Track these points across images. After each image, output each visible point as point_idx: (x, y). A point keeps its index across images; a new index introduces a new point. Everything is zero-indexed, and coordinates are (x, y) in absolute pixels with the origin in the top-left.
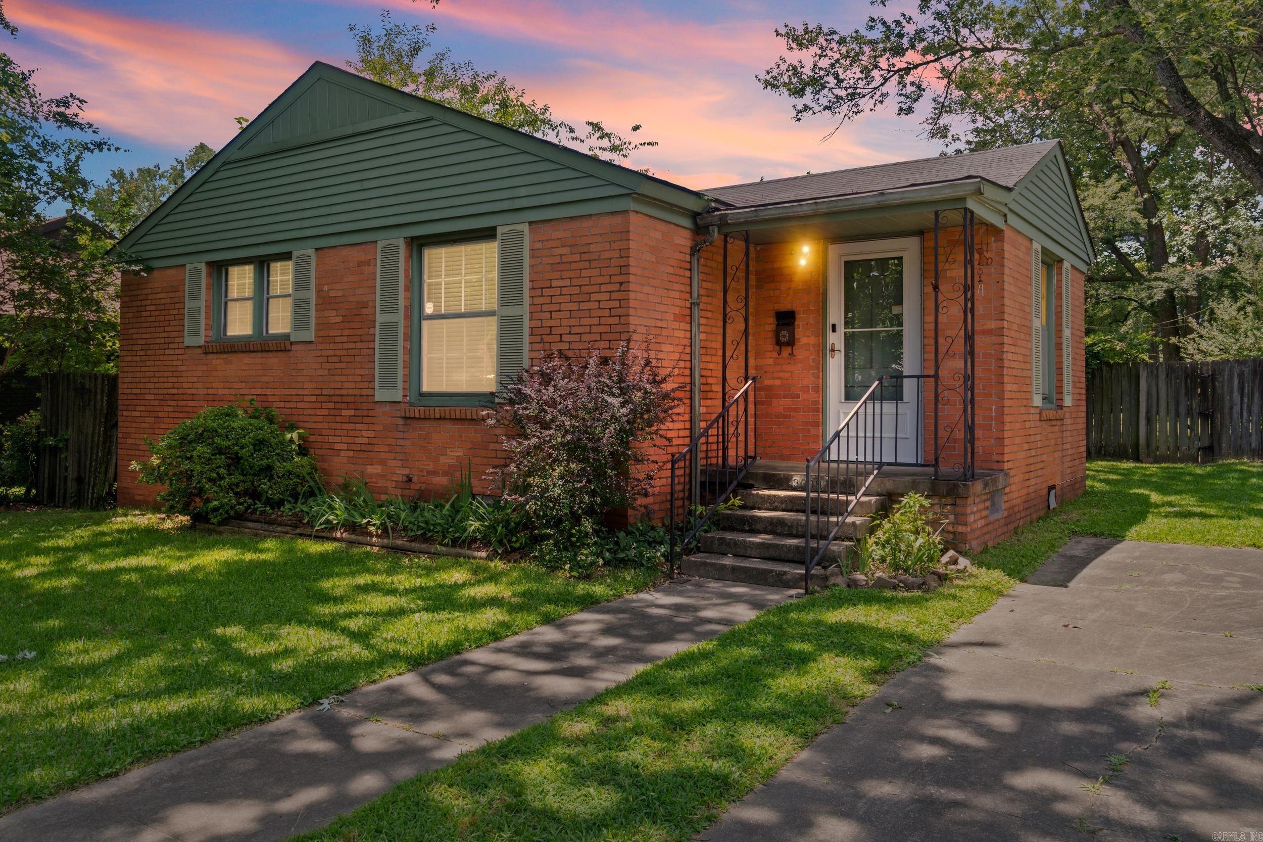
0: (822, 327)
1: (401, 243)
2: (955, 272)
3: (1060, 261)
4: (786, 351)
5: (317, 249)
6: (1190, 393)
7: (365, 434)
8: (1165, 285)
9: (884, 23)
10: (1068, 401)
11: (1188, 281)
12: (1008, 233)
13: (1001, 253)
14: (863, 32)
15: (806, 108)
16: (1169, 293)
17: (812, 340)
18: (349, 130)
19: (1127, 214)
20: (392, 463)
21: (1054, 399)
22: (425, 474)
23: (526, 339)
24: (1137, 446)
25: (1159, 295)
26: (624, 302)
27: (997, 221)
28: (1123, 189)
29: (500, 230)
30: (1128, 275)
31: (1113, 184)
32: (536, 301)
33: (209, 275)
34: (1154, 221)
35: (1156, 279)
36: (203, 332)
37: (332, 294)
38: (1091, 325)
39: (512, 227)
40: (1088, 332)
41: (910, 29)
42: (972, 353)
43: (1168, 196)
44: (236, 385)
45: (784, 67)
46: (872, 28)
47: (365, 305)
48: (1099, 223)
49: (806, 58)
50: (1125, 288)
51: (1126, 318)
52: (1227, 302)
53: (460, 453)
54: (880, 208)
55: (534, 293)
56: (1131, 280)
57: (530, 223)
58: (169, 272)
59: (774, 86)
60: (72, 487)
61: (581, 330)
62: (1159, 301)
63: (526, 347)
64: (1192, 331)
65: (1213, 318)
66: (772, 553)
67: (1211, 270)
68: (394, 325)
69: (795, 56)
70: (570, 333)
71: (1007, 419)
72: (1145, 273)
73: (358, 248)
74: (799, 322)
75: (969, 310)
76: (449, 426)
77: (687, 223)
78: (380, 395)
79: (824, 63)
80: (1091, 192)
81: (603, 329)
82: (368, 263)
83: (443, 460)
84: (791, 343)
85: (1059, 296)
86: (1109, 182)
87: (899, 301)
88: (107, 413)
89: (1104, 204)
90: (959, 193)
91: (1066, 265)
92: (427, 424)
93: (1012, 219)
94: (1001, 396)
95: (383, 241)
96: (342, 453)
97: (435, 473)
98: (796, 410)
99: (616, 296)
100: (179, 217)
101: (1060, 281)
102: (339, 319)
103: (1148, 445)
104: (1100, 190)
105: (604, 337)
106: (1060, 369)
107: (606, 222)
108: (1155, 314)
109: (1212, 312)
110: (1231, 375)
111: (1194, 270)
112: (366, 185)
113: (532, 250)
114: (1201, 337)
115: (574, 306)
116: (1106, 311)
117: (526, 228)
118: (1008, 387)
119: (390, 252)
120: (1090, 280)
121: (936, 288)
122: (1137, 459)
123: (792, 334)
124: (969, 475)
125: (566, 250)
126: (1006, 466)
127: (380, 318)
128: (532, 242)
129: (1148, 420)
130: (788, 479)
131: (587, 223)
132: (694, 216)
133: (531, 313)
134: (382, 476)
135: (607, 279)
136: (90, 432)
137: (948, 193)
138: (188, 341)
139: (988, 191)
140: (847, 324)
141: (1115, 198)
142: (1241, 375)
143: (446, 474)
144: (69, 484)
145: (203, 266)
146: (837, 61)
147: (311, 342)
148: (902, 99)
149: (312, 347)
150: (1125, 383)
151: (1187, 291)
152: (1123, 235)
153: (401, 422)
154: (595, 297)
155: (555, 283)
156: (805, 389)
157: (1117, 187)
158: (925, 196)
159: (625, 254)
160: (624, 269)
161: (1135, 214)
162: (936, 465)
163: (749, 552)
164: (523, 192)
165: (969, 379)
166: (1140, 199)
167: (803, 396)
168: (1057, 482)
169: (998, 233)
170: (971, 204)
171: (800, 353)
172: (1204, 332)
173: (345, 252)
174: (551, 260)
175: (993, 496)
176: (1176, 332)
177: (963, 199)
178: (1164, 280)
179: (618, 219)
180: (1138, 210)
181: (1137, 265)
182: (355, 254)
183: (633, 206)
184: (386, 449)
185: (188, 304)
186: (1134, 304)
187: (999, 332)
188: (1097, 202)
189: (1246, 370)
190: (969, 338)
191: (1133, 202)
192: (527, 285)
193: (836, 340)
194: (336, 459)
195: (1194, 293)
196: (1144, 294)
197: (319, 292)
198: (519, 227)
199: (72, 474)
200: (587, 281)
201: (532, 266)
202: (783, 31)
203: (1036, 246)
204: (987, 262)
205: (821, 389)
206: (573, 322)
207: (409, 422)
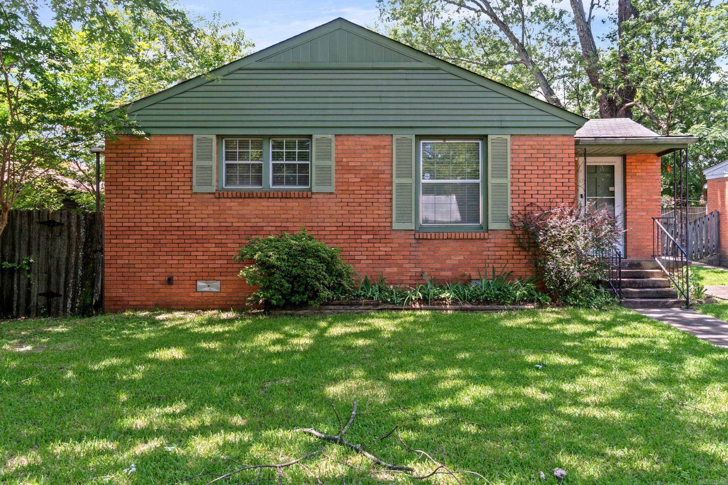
1: (414, 138)
5: (336, 135)
7: (383, 249)
18: (369, 65)
20: (407, 266)
22: (434, 270)
23: (509, 196)
26: (571, 180)
29: (490, 137)
32: (515, 176)
33: (217, 144)
36: (214, 183)
37: (351, 164)
39: (499, 136)
44: (253, 220)
47: (383, 172)
53: (461, 258)
55: (513, 172)
57: (512, 135)
58: (169, 139)
60: (37, 301)
61: (545, 192)
63: (509, 200)
66: (645, 295)
68: (407, 185)
70: (538, 194)
73: (374, 137)
76: (452, 242)
78: (396, 226)
81: (557, 192)
82: (385, 147)
83: (448, 262)
87: (613, 185)
88: (86, 241)
92: (437, 242)
95: (397, 135)
96: (362, 262)
97: (442, 270)
99: (566, 176)
100: (184, 100)
102: (358, 180)
105: (559, 196)
107: (561, 139)
112: (385, 100)
113: (512, 150)
115: (540, 180)
117: (509, 138)
119: (404, 142)
125: (535, 151)
127: (395, 181)
128: (512, 145)
131: (547, 139)
133: (512, 182)
134: (398, 274)
135: (561, 168)
136: (64, 257)
138: (197, 189)
143: (450, 270)
144: (34, 298)
145: (212, 138)
147: (331, 193)
149: (333, 196)
153: (414, 241)
154: (553, 176)
155: (527, 168)
159: (571, 156)
160: (571, 164)
163: (634, 296)
164: (508, 118)
173: (361, 139)
174: (525, 156)
179: (566, 139)
182: (372, 141)
184: (402, 257)
185: (197, 163)
187: (658, 200)
192: (509, 168)
193: (583, 201)
197: (339, 162)
198: (505, 137)
199: (37, 288)
200: (548, 168)
201: (512, 158)
206: (539, 188)
207: (420, 241)
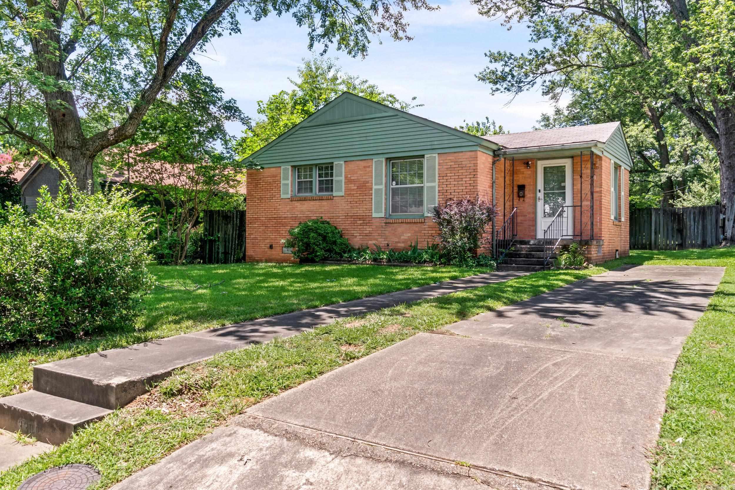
0: (535, 191)
1: (384, 160)
2: (587, 172)
3: (620, 166)
4: (522, 199)
5: (344, 162)
6: (673, 222)
7: (368, 229)
8: (667, 174)
9: (536, 52)
10: (623, 219)
11: (678, 173)
12: (604, 158)
13: (601, 164)
14: (526, 55)
15: (498, 89)
16: (669, 178)
17: (532, 195)
18: (360, 118)
19: (648, 139)
20: (380, 240)
21: (618, 218)
22: (395, 243)
23: (437, 194)
24: (650, 244)
25: (664, 180)
26: (475, 181)
27: (600, 154)
28: (647, 127)
29: (426, 156)
30: (650, 169)
31: (641, 124)
32: (440, 181)
33: (292, 170)
34: (662, 143)
35: (663, 172)
36: (290, 193)
37: (352, 178)
38: (631, 193)
39: (431, 155)
40: (630, 195)
41: (547, 55)
42: (593, 198)
43: (670, 130)
44: (306, 213)
45: (488, 71)
46: (530, 54)
47: (368, 182)
48: (635, 144)
49: (498, 66)
50: (648, 176)
51: (649, 190)
52: (696, 183)
53: (409, 235)
54: (562, 150)
55: (439, 178)
56: (651, 172)
57: (439, 154)
58: (272, 169)
59: (483, 80)
60: (221, 256)
61: (459, 191)
62: (664, 183)
63: (437, 197)
64: (679, 197)
65: (690, 191)
66: (529, 262)
67: (689, 167)
68: (380, 190)
69: (493, 66)
70: (454, 192)
71: (603, 222)
72: (658, 168)
73: (364, 161)
74: (527, 189)
75: (592, 184)
76: (404, 225)
77: (491, 153)
78: (374, 215)
79: (507, 69)
80: (630, 129)
81: (467, 190)
82: (369, 167)
83: (402, 237)
84: (524, 197)
85: (620, 180)
86: (639, 123)
87: (564, 181)
88: (240, 225)
89: (637, 134)
90: (589, 146)
91: (622, 168)
92: (396, 225)
93: (604, 152)
94: (601, 214)
95: (375, 159)
96: (358, 237)
97: (399, 242)
98: (525, 221)
99: (472, 179)
100: (277, 148)
101: (620, 174)
102: (356, 187)
103: (655, 244)
104: (635, 128)
105: (468, 193)
106: (620, 207)
107: (469, 154)
108: (662, 189)
109: (689, 188)
110: (690, 213)
111: (682, 167)
112: (368, 138)
113: (439, 163)
114: (684, 200)
115: (456, 183)
116: (638, 188)
117: (437, 155)
118: (603, 211)
119: (379, 163)
120: (631, 172)
121: (581, 177)
122: (650, 249)
123: (524, 193)
124: (592, 238)
125: (453, 163)
126: (603, 238)
127: (374, 187)
128: (439, 160)
129: (656, 233)
130: (529, 242)
131: (461, 154)
132: (494, 151)
133: (439, 185)
135: (469, 173)
136: (231, 233)
137: (586, 146)
138: (283, 196)
139: (599, 145)
140: (545, 190)
141: (642, 131)
142: (694, 213)
143: (403, 242)
144: (220, 255)
145: (290, 167)
146: (513, 68)
147: (342, 196)
148: (544, 88)
149: (343, 198)
150: (646, 218)
151: (677, 178)
152: (647, 149)
154: (464, 180)
155: (448, 175)
156: (529, 213)
157: (643, 126)
158: (578, 147)
159: (476, 165)
160: (475, 170)
161: (652, 140)
162: (581, 235)
163: (520, 263)
164: (436, 143)
165: (592, 207)
166: (654, 132)
167: (528, 216)
168: (619, 249)
169: (600, 158)
170: (593, 149)
171: (527, 200)
172: (685, 198)
173: (358, 163)
174: (446, 167)
175: (599, 246)
176: (673, 198)
177: (590, 148)
178: (666, 172)
179: (473, 153)
180: (653, 137)
181: (654, 164)
182: (363, 164)
183: (479, 149)
184: (378, 234)
185: (283, 182)
186: (653, 184)
187: (600, 192)
188: (633, 133)
189: (697, 211)
190: (592, 194)
191: (651, 133)
192: (437, 175)
193: (540, 195)
194: (356, 239)
195: (680, 179)
196: (658, 179)
197: (346, 177)
198: (434, 155)
199: (221, 250)
200: (461, 174)
201: (439, 169)
202: (488, 54)
203: (612, 162)
204: (597, 168)
205: (535, 213)
206: (455, 188)
